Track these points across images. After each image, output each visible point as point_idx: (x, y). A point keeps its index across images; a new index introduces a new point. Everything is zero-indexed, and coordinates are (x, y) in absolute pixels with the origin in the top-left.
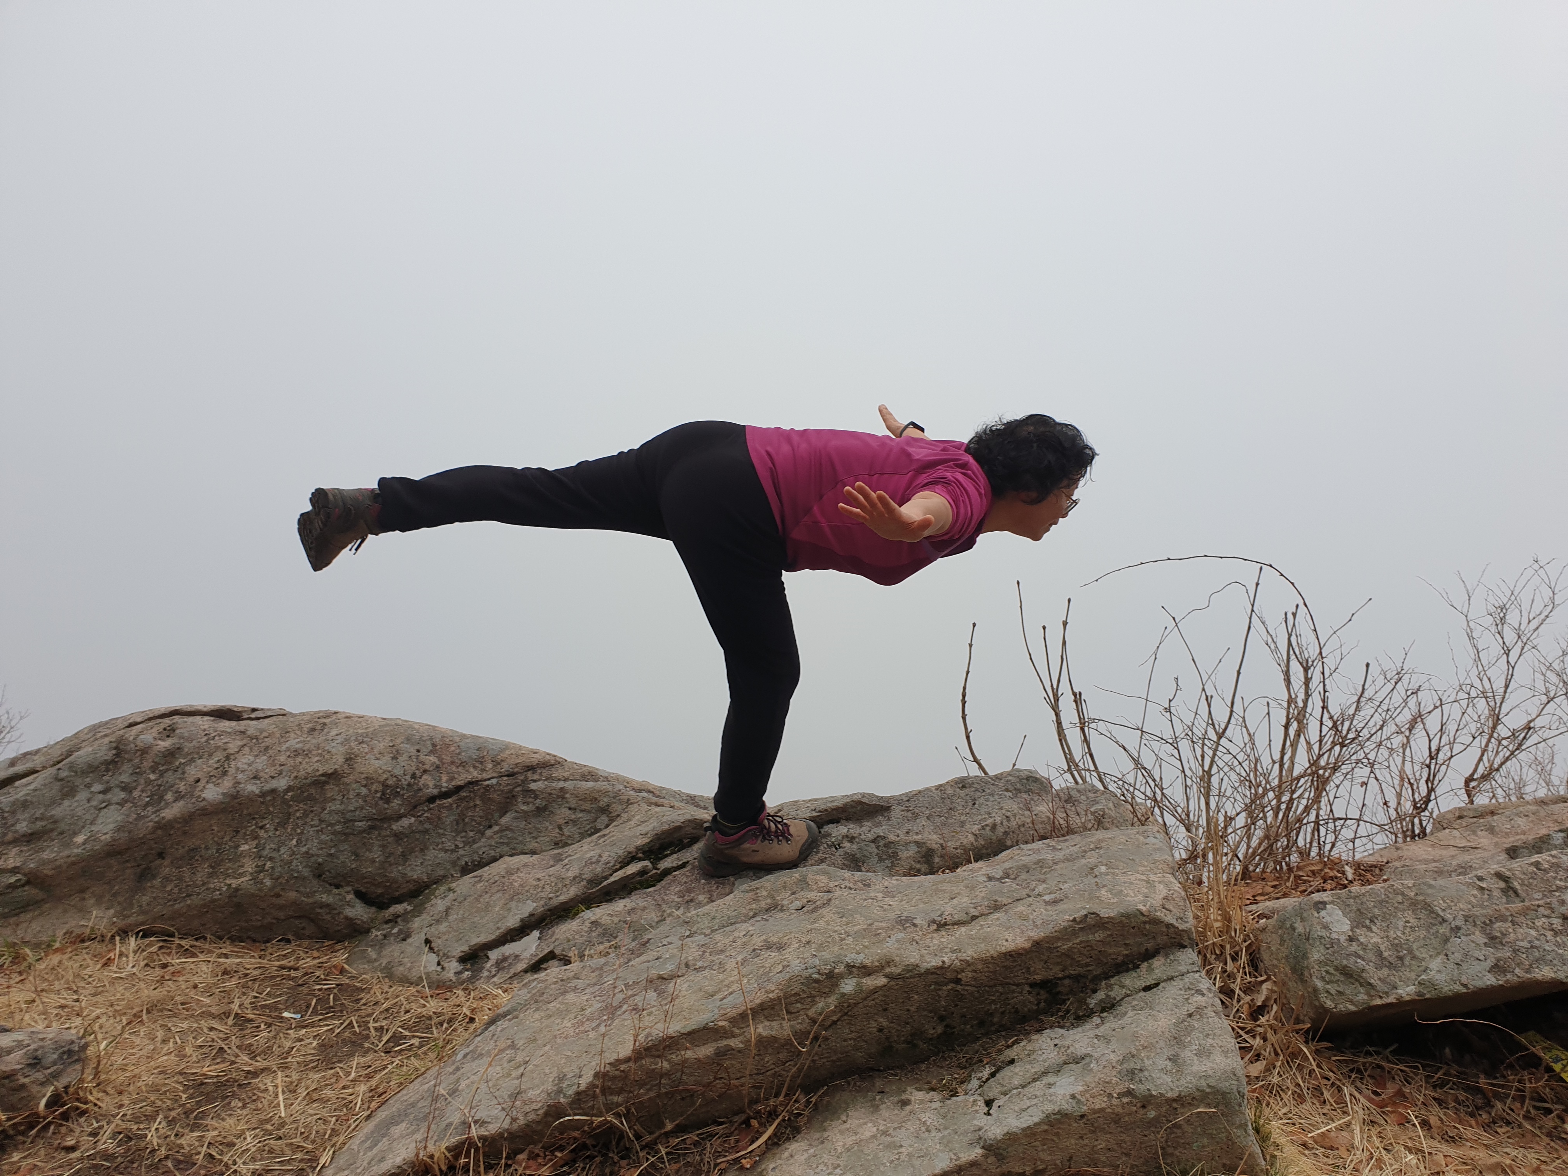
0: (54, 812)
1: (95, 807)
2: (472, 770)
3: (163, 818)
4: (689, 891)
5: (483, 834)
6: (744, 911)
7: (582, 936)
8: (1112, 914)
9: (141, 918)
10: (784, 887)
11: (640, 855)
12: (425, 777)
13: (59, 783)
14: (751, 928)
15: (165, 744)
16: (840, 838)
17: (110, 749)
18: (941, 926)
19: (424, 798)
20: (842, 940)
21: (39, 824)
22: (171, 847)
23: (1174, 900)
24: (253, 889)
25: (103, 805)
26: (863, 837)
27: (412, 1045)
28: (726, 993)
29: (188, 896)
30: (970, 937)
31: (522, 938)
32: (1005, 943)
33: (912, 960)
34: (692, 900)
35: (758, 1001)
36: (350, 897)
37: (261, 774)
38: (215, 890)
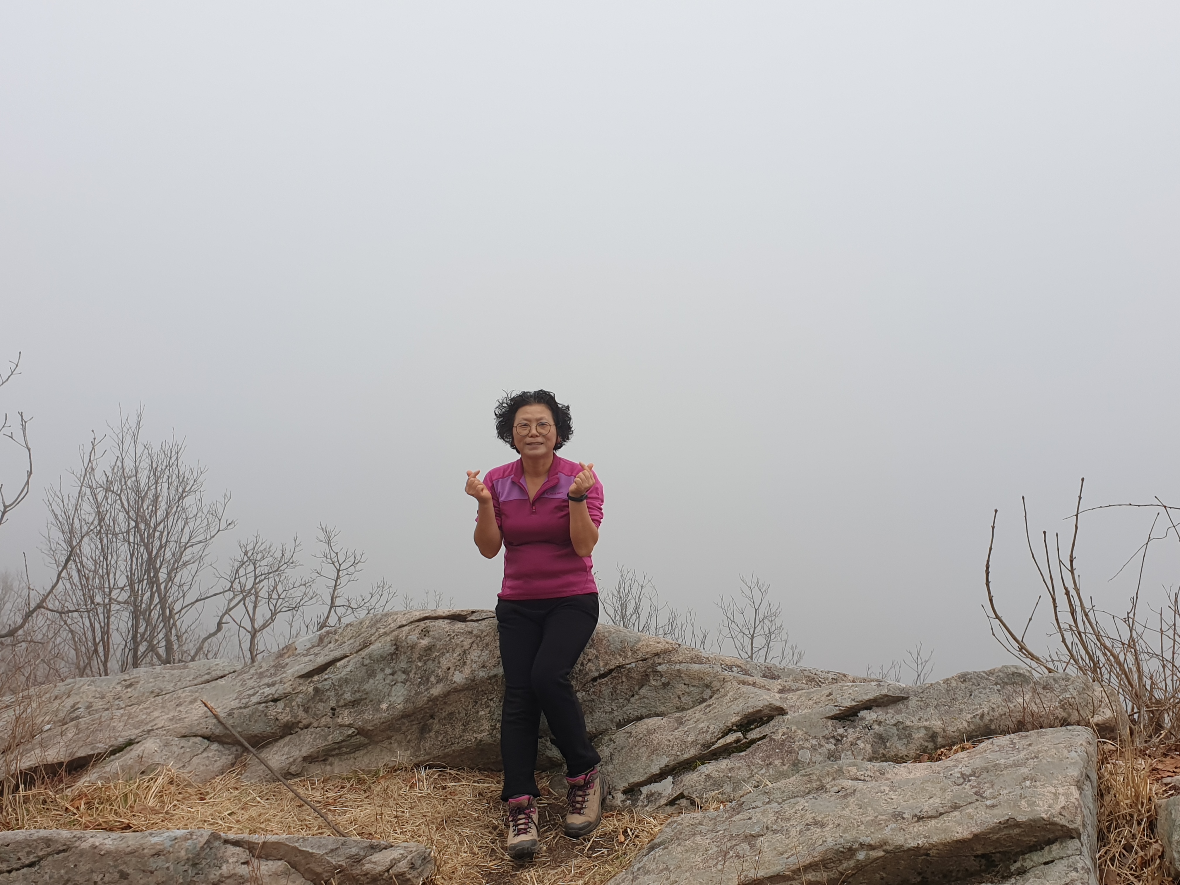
0: (365, 687)
1: (389, 684)
2: (618, 657)
3: (432, 695)
4: (769, 757)
5: (629, 700)
6: (802, 789)
7: (700, 784)
8: (1024, 820)
9: (427, 757)
10: (828, 774)
11: (735, 728)
12: (589, 664)
13: (365, 668)
14: (806, 804)
15: (425, 642)
16: (872, 722)
17: (392, 646)
18: (920, 819)
19: (590, 679)
20: (859, 826)
21: (358, 695)
22: (438, 711)
23: (1068, 808)
24: (490, 741)
25: (393, 683)
26: (887, 722)
27: (603, 853)
28: (790, 854)
29: (452, 744)
30: (937, 828)
31: (662, 780)
32: (956, 835)
33: (899, 843)
34: (770, 764)
35: (808, 862)
36: (549, 743)
37: (487, 664)
38: (468, 741)
